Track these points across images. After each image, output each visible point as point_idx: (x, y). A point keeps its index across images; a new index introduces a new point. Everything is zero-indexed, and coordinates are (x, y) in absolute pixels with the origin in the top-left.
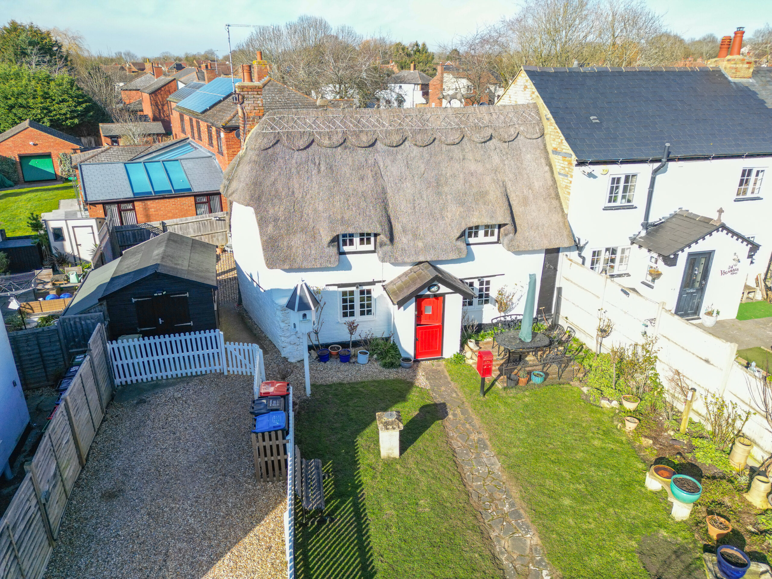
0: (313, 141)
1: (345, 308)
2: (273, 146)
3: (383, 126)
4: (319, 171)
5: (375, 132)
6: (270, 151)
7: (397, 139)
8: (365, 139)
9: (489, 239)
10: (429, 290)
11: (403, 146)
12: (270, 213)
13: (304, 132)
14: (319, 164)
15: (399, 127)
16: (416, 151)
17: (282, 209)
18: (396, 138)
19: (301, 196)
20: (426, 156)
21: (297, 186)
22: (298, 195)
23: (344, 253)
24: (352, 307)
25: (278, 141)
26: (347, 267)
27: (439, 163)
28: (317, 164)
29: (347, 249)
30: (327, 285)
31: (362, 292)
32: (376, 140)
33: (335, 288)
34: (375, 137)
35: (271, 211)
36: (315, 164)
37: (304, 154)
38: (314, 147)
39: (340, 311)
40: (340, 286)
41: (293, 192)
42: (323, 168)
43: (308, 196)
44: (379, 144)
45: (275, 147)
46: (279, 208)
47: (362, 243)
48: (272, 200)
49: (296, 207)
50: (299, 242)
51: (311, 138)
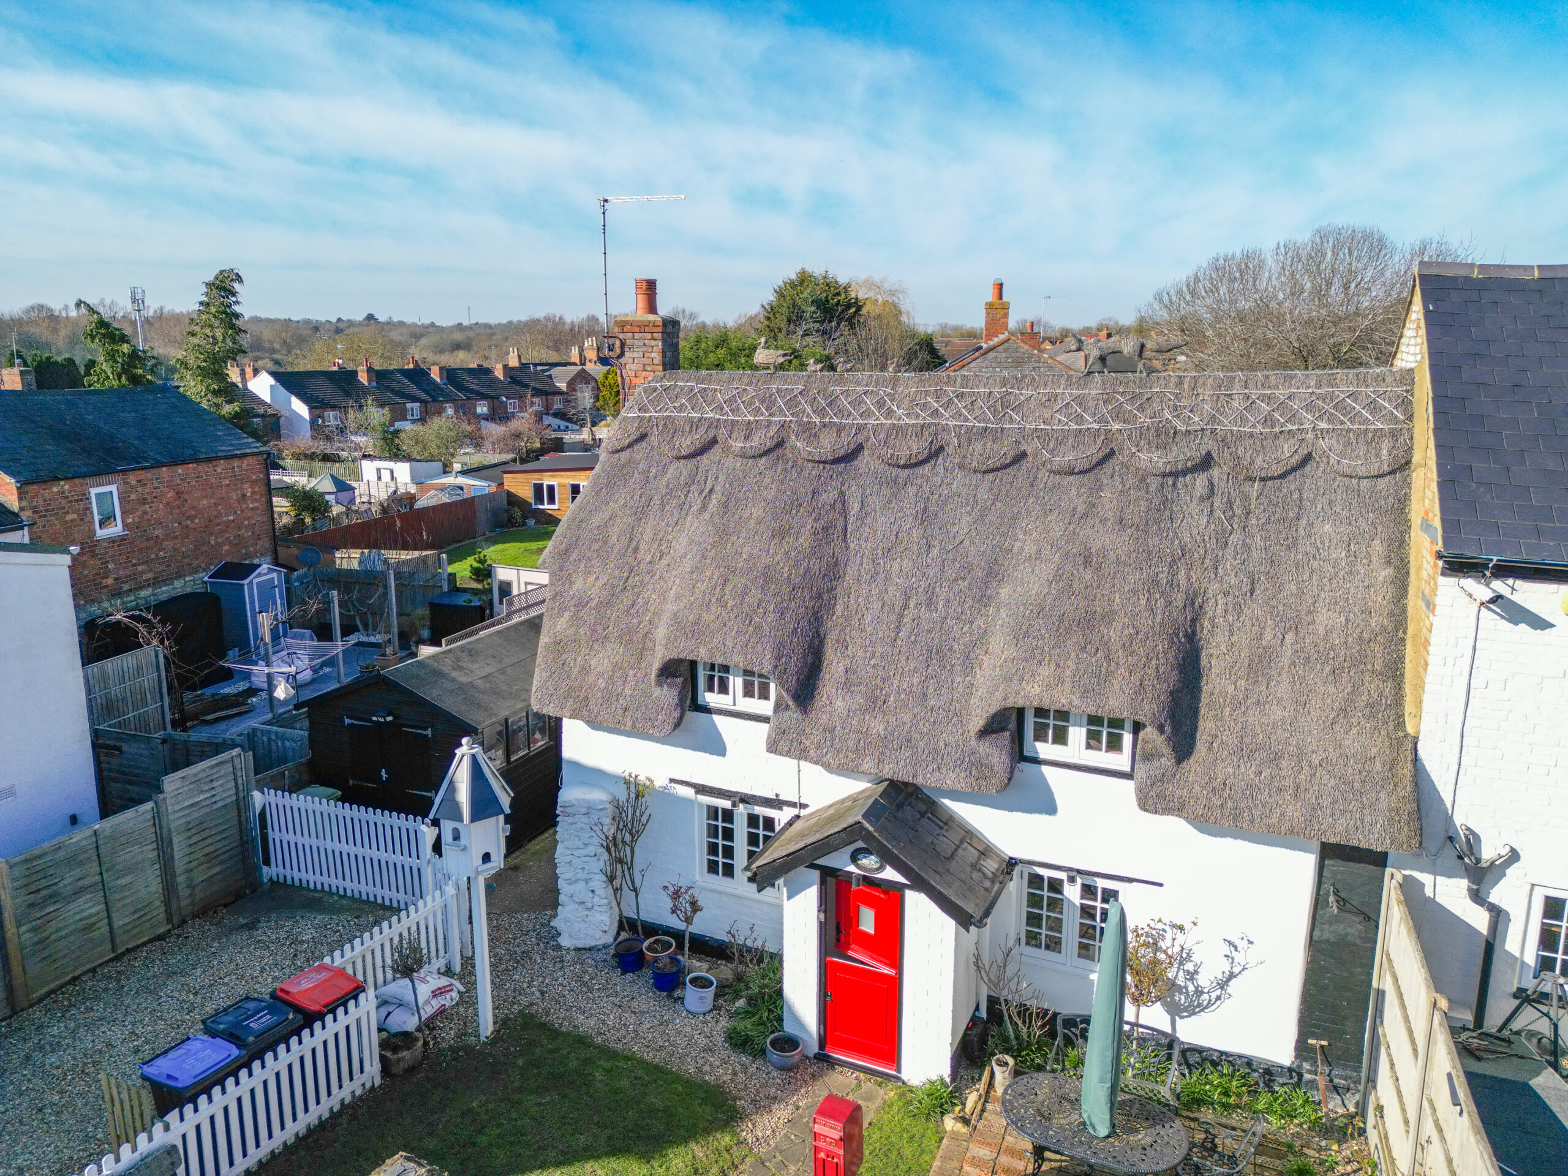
0: (714, 441)
1: (713, 849)
2: (631, 445)
3: (890, 413)
4: (704, 508)
5: (860, 428)
6: (624, 455)
7: (915, 450)
8: (828, 445)
9: (1102, 758)
10: (854, 859)
11: (927, 467)
12: (575, 587)
13: (700, 419)
14: (710, 492)
15: (929, 420)
16: (960, 481)
17: (601, 582)
18: (914, 447)
19: (648, 559)
20: (984, 495)
21: (648, 535)
22: (645, 556)
23: (706, 710)
24: (729, 852)
25: (643, 437)
26: (717, 747)
27: (1013, 518)
28: (707, 491)
29: (712, 699)
30: (672, 781)
31: (753, 820)
32: (860, 448)
33: (689, 792)
34: (860, 439)
35: (578, 584)
36: (702, 491)
37: (688, 466)
38: (715, 453)
39: (701, 857)
40: (701, 789)
41: (636, 549)
43: (664, 562)
44: (865, 460)
45: (636, 447)
46: (597, 579)
47: (748, 692)
48: (589, 559)
49: (630, 580)
50: (606, 661)
51: (711, 434)
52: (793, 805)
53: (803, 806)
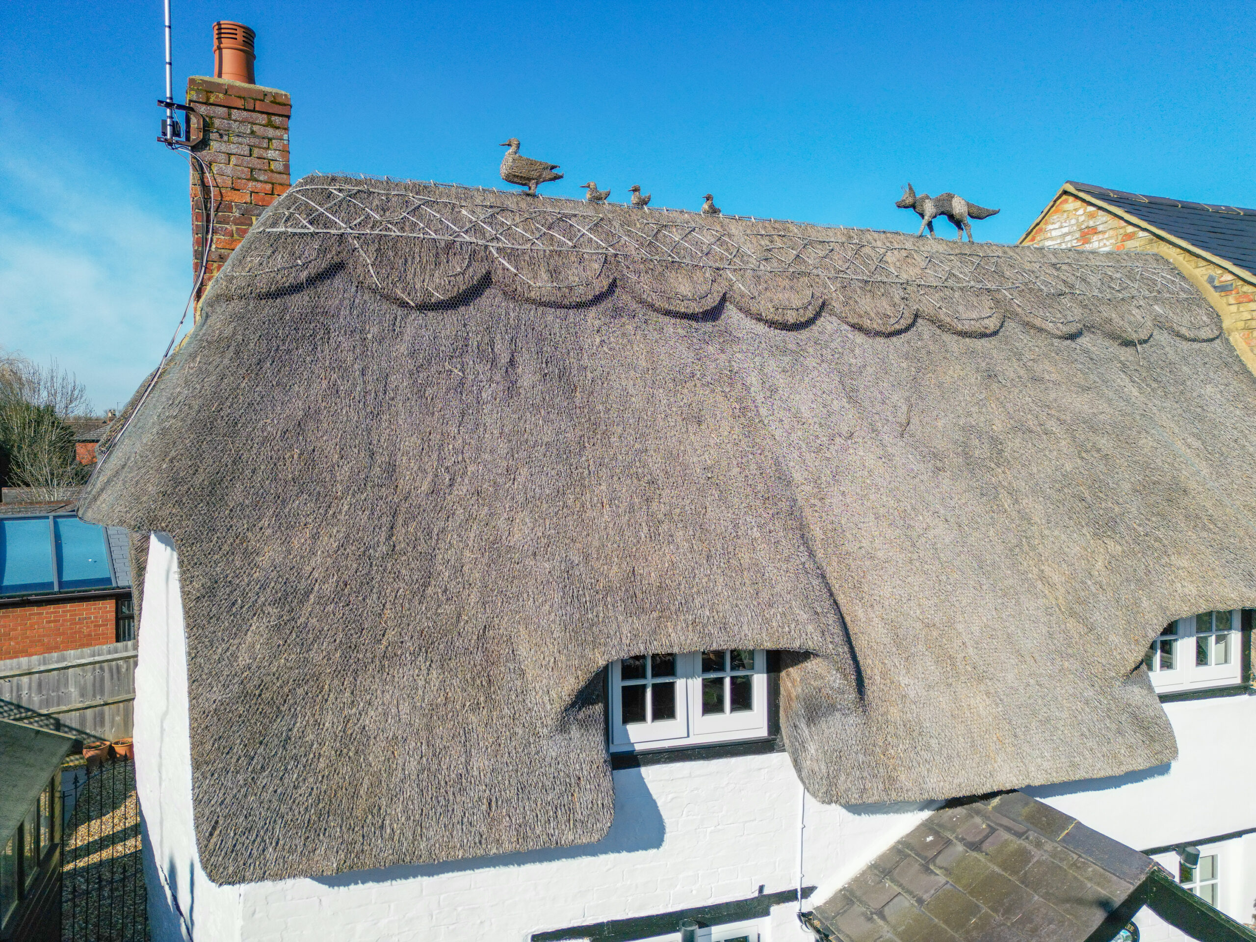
0: (486, 281)
2: (312, 281)
3: (744, 258)
4: (512, 389)
5: (717, 272)
6: (298, 302)
7: (797, 304)
9: (1213, 674)
11: (816, 328)
12: (264, 560)
13: (450, 245)
14: (512, 362)
15: (794, 268)
16: (863, 347)
17: (328, 542)
18: (792, 301)
19: (425, 487)
20: (901, 365)
21: (410, 443)
22: (415, 481)
23: (631, 760)
25: (335, 268)
26: (645, 830)
28: (504, 359)
29: (642, 735)
32: (724, 299)
34: (721, 288)
35: (270, 555)
36: (494, 362)
37: (449, 323)
38: (490, 299)
40: (603, 934)
41: (391, 469)
42: (527, 377)
43: (462, 489)
45: (324, 287)
46: (315, 537)
47: (712, 705)
48: (281, 500)
49: (400, 532)
50: (405, 708)
51: (479, 270)
52: (788, 896)
53: (807, 892)
